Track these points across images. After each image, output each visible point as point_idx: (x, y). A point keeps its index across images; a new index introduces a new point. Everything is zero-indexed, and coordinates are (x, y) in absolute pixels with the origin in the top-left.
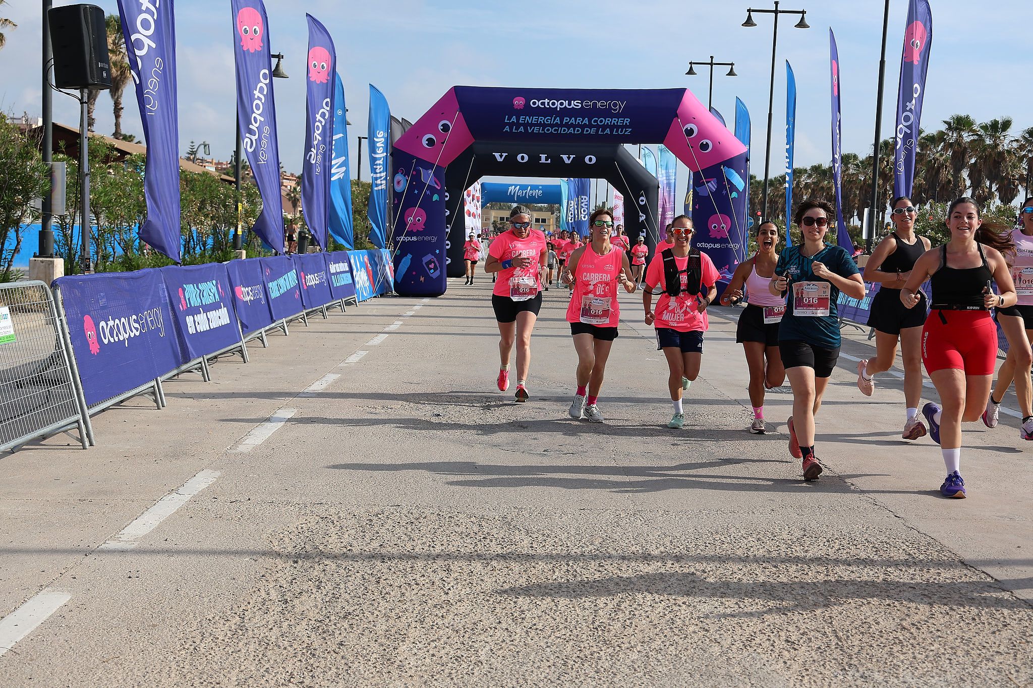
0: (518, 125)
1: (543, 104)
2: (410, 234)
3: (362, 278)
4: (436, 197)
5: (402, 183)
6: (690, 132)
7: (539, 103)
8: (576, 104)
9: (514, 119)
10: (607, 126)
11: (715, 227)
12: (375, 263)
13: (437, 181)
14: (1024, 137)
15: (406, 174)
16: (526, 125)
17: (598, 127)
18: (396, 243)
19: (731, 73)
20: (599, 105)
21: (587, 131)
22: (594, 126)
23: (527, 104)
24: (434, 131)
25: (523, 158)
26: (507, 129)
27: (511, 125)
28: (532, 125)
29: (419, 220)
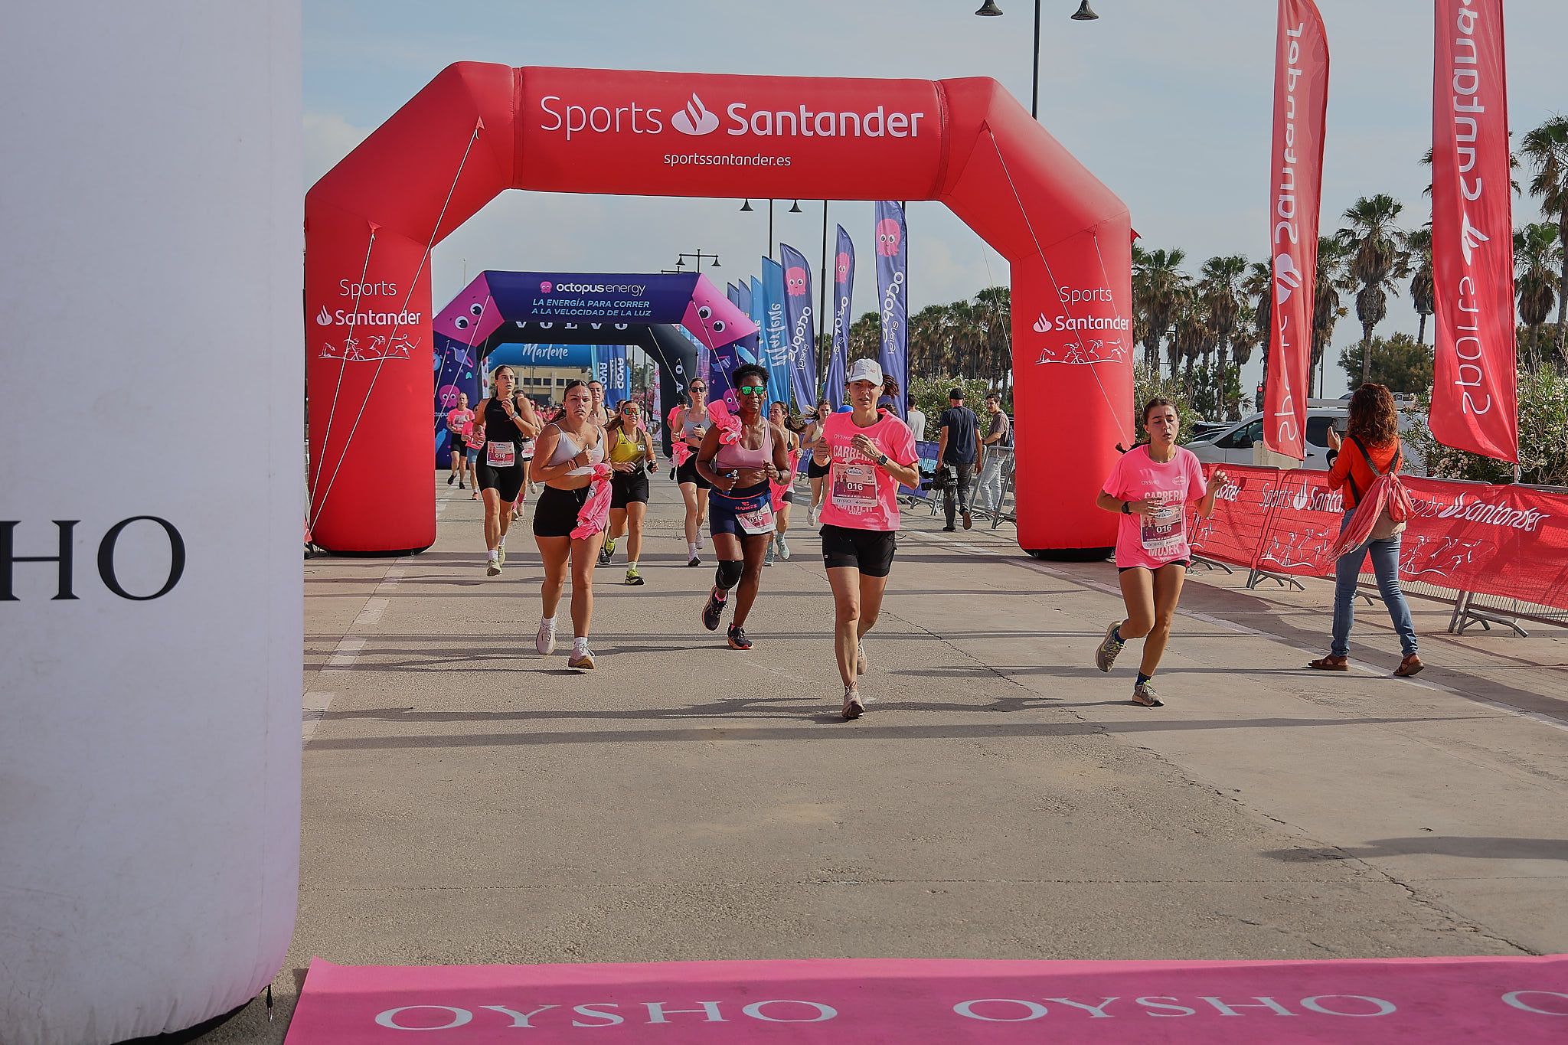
0: (546, 308)
1: (567, 288)
4: (469, 375)
5: (436, 362)
6: (707, 313)
7: (564, 288)
8: (599, 288)
9: (541, 302)
10: (629, 308)
11: (730, 400)
13: (470, 360)
14: (1205, 271)
15: (441, 353)
16: (553, 308)
17: (620, 309)
20: (620, 288)
21: (610, 313)
22: (617, 309)
23: (554, 289)
24: (468, 315)
25: (546, 324)
26: (535, 311)
27: (539, 308)
28: (558, 308)
29: (453, 397)
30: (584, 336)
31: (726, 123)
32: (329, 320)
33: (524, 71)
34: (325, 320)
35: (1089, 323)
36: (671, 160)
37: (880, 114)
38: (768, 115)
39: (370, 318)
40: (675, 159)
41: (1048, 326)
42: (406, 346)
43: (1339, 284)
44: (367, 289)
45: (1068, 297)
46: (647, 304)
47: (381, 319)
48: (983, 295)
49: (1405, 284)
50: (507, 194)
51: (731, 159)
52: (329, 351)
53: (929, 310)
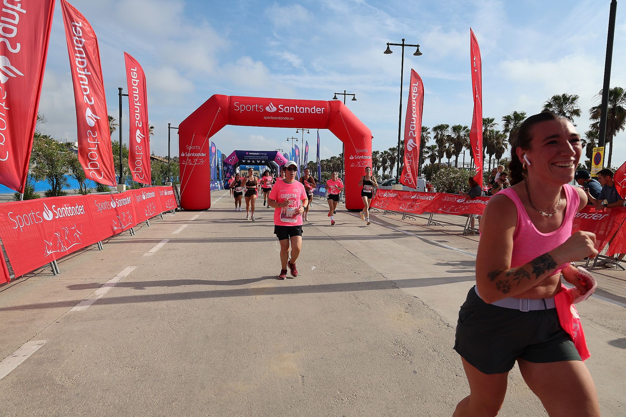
0: (247, 158)
2: (227, 178)
3: (219, 186)
4: (232, 171)
5: (225, 168)
6: (279, 159)
7: (251, 154)
8: (258, 154)
9: (246, 156)
12: (221, 183)
13: (232, 168)
16: (248, 158)
17: (262, 158)
18: (224, 181)
19: (297, 141)
20: (262, 154)
23: (249, 154)
25: (249, 161)
26: (245, 158)
27: (246, 158)
28: (250, 158)
30: (256, 164)
31: (278, 109)
32: (184, 155)
33: (231, 97)
34: (183, 155)
35: (362, 157)
37: (314, 108)
38: (288, 108)
39: (193, 155)
40: (266, 118)
41: (353, 158)
42: (202, 161)
44: (193, 148)
45: (357, 151)
46: (267, 157)
47: (196, 155)
48: (332, 158)
50: (227, 126)
51: (279, 118)
52: (184, 162)
53: (322, 160)
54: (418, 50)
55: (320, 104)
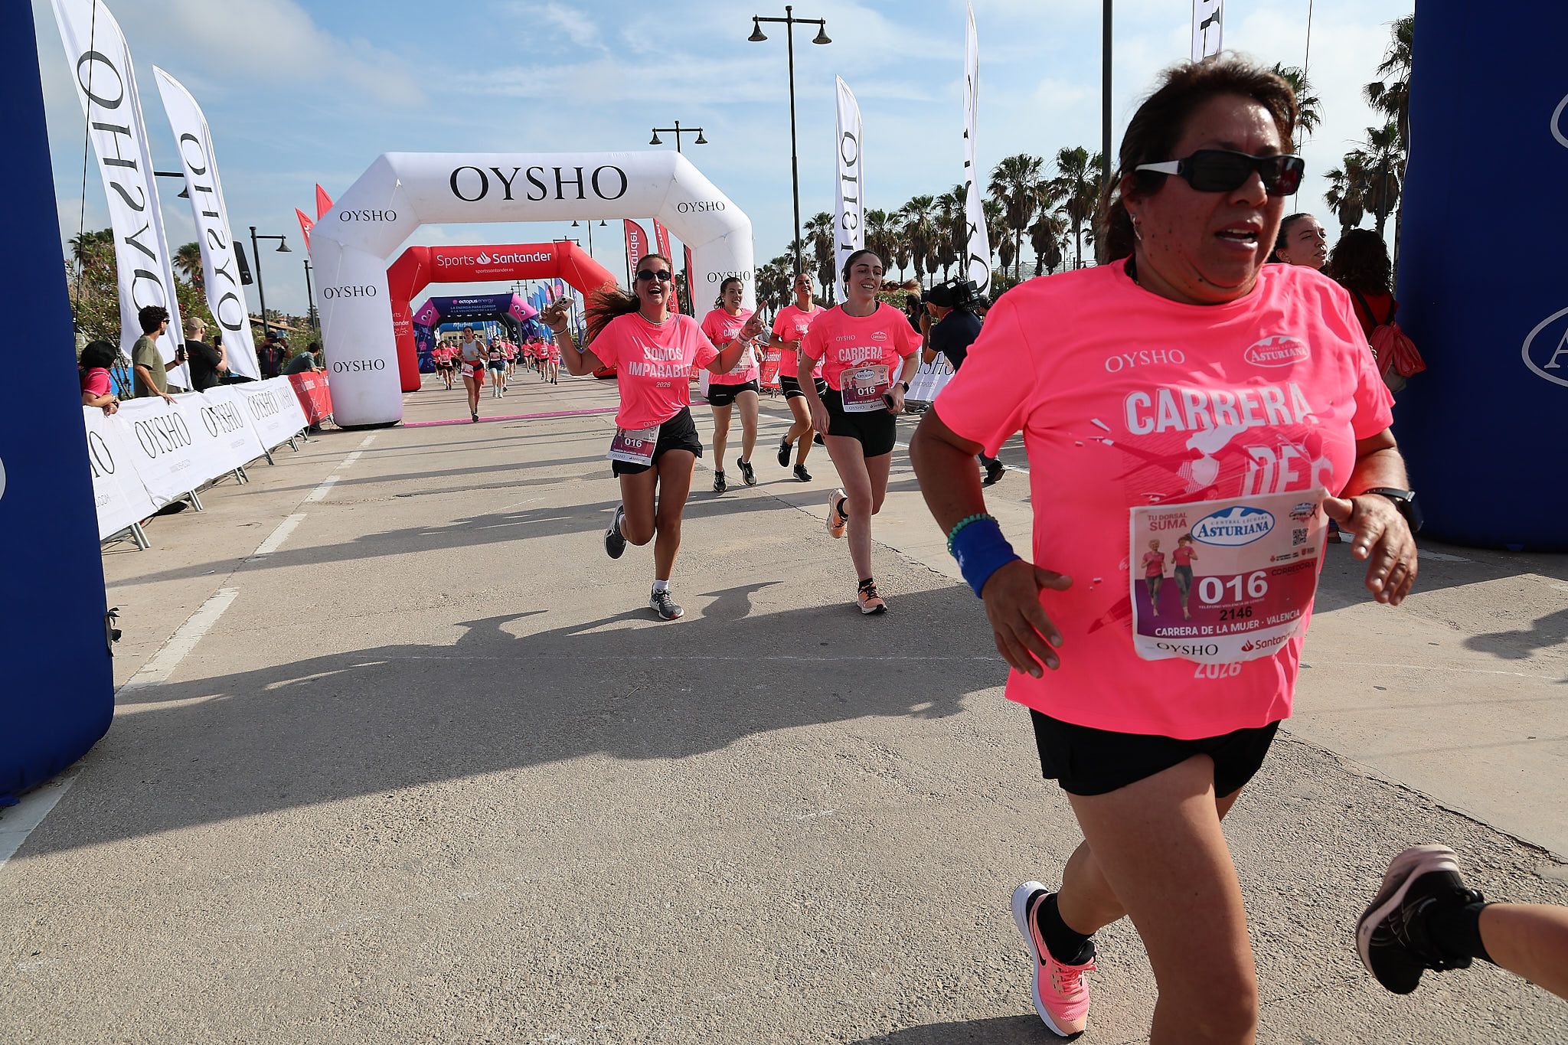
0: (456, 310)
4: (429, 338)
5: (416, 333)
6: (516, 308)
7: (462, 302)
8: (475, 301)
9: (454, 308)
13: (429, 332)
15: (417, 330)
16: (459, 310)
18: (418, 355)
22: (483, 308)
23: (458, 303)
26: (453, 311)
31: (493, 260)
36: (478, 272)
37: (538, 254)
43: (790, 275)
46: (494, 306)
49: (816, 274)
51: (495, 270)
54: (700, 135)
55: (543, 248)
